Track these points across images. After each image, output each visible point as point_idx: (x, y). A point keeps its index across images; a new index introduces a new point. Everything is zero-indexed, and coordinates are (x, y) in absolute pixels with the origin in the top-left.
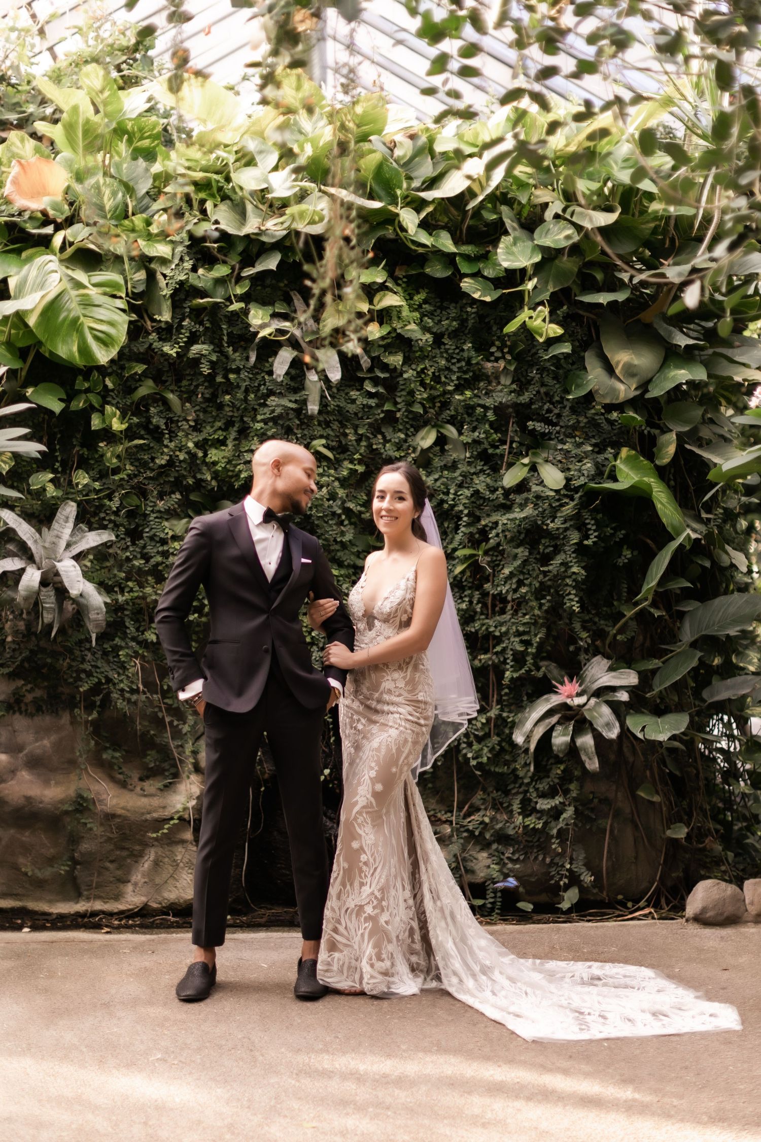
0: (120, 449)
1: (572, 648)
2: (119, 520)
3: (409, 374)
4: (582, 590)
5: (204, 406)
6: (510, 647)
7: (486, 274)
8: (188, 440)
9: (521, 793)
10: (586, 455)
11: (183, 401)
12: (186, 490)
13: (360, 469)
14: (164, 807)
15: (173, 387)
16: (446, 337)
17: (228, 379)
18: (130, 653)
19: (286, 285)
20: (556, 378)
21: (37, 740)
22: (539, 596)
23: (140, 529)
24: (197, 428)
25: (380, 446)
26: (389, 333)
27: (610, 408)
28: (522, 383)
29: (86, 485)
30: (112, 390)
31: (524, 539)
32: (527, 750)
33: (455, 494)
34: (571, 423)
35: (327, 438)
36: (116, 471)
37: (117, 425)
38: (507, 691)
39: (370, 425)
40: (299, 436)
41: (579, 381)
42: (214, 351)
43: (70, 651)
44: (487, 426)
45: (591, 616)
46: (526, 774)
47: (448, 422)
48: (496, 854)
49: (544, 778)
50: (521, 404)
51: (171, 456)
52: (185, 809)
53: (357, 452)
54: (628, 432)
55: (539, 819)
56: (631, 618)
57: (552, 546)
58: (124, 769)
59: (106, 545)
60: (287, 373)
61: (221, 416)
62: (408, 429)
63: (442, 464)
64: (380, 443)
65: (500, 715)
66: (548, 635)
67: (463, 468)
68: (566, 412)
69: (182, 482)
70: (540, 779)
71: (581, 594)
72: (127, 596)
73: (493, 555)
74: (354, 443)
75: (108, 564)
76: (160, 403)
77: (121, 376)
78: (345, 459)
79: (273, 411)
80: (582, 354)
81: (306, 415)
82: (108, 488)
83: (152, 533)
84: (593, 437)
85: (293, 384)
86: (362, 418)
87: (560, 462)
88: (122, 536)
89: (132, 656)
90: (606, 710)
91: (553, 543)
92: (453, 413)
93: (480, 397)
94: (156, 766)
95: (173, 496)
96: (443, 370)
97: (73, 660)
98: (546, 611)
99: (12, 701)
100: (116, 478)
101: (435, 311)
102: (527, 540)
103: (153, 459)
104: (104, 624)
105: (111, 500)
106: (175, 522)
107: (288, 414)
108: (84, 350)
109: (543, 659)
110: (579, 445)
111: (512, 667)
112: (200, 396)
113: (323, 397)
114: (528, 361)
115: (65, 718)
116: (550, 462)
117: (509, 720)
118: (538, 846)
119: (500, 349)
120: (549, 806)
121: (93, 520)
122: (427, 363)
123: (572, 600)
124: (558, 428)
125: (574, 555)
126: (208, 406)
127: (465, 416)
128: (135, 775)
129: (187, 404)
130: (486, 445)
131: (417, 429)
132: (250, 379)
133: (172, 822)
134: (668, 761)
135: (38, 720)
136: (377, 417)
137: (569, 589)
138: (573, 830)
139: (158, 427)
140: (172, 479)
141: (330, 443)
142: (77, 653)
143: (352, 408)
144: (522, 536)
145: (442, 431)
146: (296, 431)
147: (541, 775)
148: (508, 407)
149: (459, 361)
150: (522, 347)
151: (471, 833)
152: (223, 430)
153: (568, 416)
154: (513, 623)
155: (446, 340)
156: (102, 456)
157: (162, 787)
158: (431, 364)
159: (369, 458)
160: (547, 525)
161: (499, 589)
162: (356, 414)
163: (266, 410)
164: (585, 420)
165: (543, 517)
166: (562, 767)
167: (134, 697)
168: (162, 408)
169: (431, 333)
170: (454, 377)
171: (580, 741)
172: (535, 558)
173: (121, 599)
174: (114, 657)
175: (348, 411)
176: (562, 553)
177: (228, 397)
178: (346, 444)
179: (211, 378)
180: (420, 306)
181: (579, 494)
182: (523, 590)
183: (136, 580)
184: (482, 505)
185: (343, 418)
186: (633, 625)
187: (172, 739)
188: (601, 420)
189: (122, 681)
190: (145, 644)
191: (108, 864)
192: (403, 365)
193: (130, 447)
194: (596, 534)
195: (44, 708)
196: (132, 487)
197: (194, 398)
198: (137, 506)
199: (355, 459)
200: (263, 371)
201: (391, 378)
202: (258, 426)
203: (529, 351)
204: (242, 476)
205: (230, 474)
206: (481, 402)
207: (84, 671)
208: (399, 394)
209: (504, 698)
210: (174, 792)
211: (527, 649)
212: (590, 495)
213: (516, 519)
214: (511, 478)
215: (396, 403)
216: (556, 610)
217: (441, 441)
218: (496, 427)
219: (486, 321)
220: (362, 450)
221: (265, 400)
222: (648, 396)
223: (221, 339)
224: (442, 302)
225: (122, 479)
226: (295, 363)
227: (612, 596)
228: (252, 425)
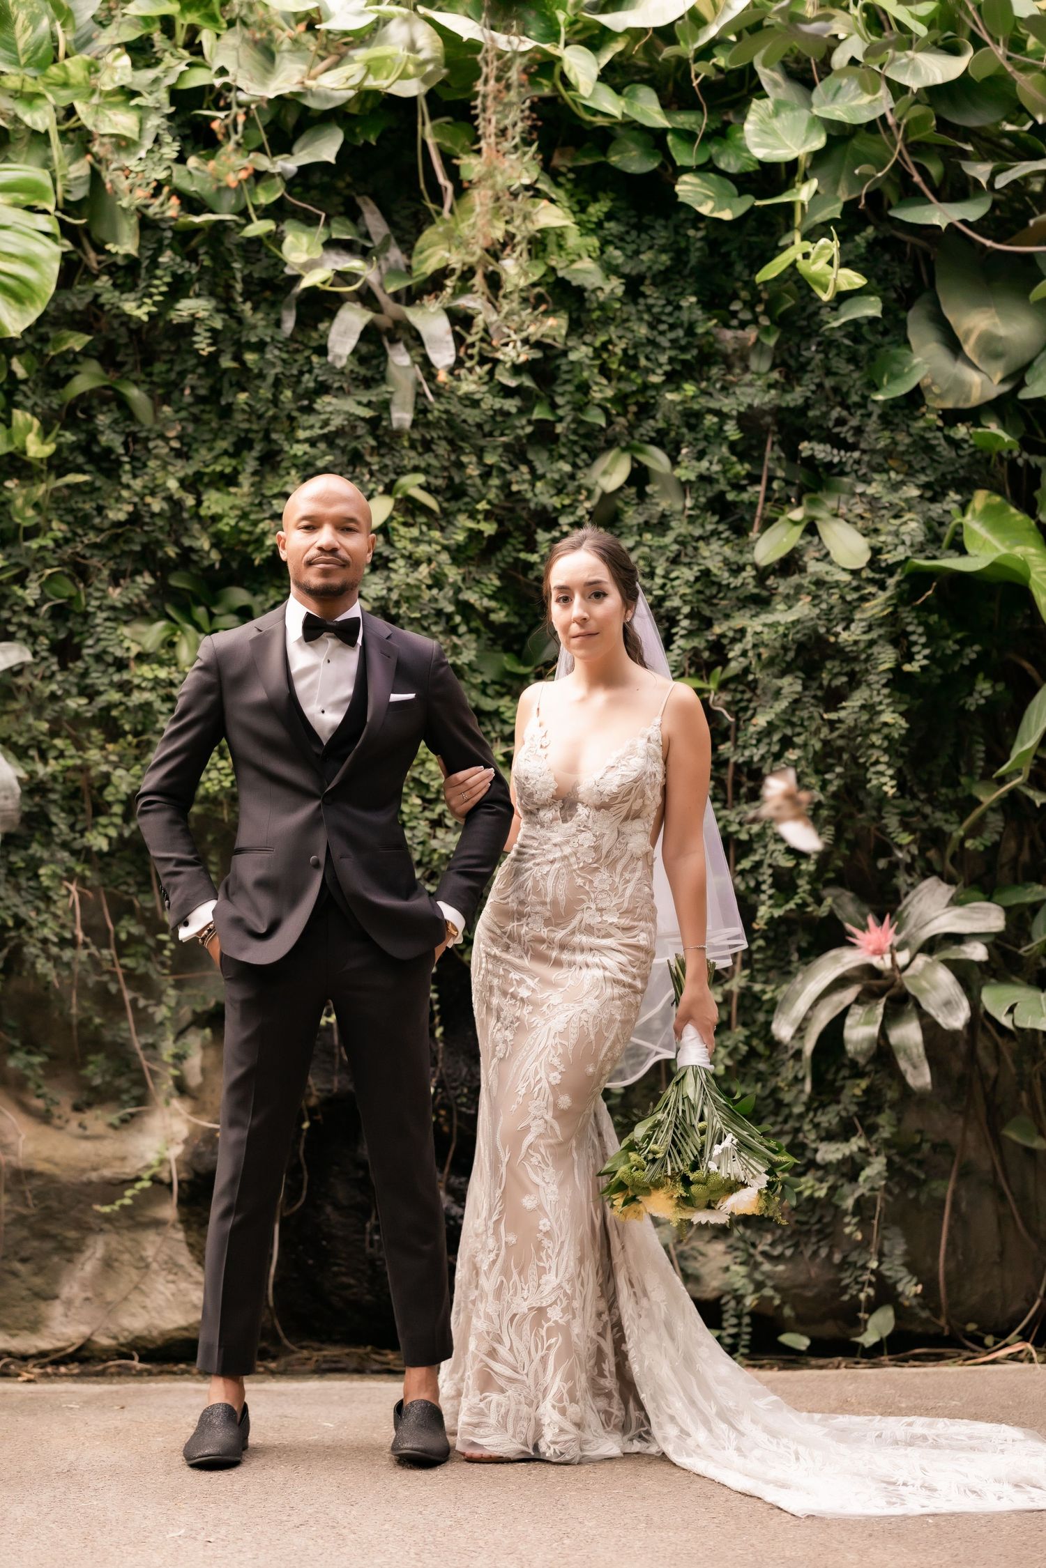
0: (40, 490)
1: (882, 864)
2: (37, 624)
3: (580, 353)
4: (901, 755)
5: (195, 410)
6: (768, 861)
7: (722, 165)
8: (168, 473)
9: (787, 1133)
10: (910, 505)
11: (157, 400)
12: (162, 568)
13: (489, 528)
14: (123, 1159)
15: (137, 375)
16: (648, 282)
17: (243, 363)
18: (60, 871)
19: (349, 186)
20: (853, 359)
22: (821, 767)
23: (76, 640)
24: (183, 452)
25: (525, 486)
26: (544, 277)
27: (952, 417)
28: (788, 368)
30: (25, 382)
31: (794, 660)
32: (798, 1054)
33: (665, 577)
34: (881, 445)
35: (426, 471)
36: (32, 532)
37: (37, 449)
38: (761, 942)
39: (507, 447)
40: (375, 467)
41: (896, 367)
42: (218, 311)
44: (725, 450)
45: (918, 804)
46: (797, 1097)
47: (652, 442)
48: (741, 1245)
49: (829, 1104)
50: (788, 409)
51: (135, 505)
52: (162, 1162)
53: (482, 498)
54: (988, 460)
55: (821, 1180)
56: (991, 809)
57: (846, 674)
58: (45, 1090)
59: (13, 671)
60: (355, 352)
61: (227, 428)
62: (576, 455)
63: (641, 520)
64: (524, 481)
65: (748, 989)
66: (838, 836)
67: (679, 527)
68: (872, 424)
69: (154, 553)
70: (823, 1106)
71: (900, 763)
72: (54, 766)
73: (735, 690)
74: (478, 481)
75: (16, 706)
76: (113, 405)
77: (40, 355)
78: (459, 511)
79: (326, 423)
80: (902, 315)
81: (388, 430)
82: (17, 565)
83: (98, 648)
84: (923, 470)
85: (363, 371)
86: (491, 434)
87: (862, 518)
88: (45, 654)
89: (61, 879)
90: (944, 977)
91: (847, 669)
92: (661, 425)
93: (710, 395)
94: (104, 1083)
95: (139, 579)
96: (642, 345)
98: (835, 795)
100: (34, 544)
101: (628, 233)
102: (800, 662)
103: (100, 510)
104: (17, 817)
105: (24, 587)
106: (140, 627)
107: (354, 428)
109: (828, 883)
110: (895, 487)
111: (771, 897)
112: (187, 392)
113: (420, 395)
114: (801, 328)
116: (842, 516)
117: (766, 997)
118: (819, 1231)
119: (749, 305)
120: (839, 1156)
122: (613, 331)
123: (882, 774)
124: (856, 455)
125: (886, 691)
126: (203, 411)
127: (684, 430)
128: (65, 1100)
129: (165, 408)
130: (723, 485)
131: (594, 455)
132: (284, 361)
133: (139, 1185)
136: (520, 432)
137: (876, 754)
138: (883, 1199)
139: (109, 450)
140: (137, 548)
141: (432, 480)
143: (472, 417)
144: (791, 655)
145: (641, 458)
146: (368, 459)
147: (825, 1098)
148: (764, 414)
149: (672, 327)
150: (789, 303)
152: (231, 456)
153: (875, 431)
155: (647, 289)
157: (116, 1122)
158: (621, 332)
159: (504, 508)
160: (837, 635)
161: (747, 753)
162: (480, 426)
163: (311, 419)
164: (907, 440)
165: (830, 621)
166: (864, 1084)
167: (67, 954)
168: (117, 415)
169: (621, 276)
170: (663, 359)
171: (896, 1035)
172: (815, 697)
173: (42, 770)
174: (29, 879)
175: (464, 421)
176: (864, 687)
177: (243, 397)
178: (462, 483)
179: (211, 361)
180: (600, 224)
181: (897, 578)
182: (793, 755)
183: (68, 737)
184: (715, 597)
185: (457, 435)
186: (996, 821)
187: (138, 1033)
188: (937, 439)
189: (43, 924)
190: (86, 855)
191: (18, 1266)
192: (568, 335)
193: (58, 489)
194: (927, 652)
196: (62, 563)
197: (176, 395)
198: (71, 598)
199: (478, 511)
200: (307, 347)
201: (547, 360)
202: (299, 449)
203: (804, 309)
205: (244, 537)
206: (714, 405)
208: (560, 390)
209: (757, 956)
210: (140, 1131)
211: (798, 864)
212: (917, 580)
213: (778, 623)
214: (769, 547)
215: (554, 406)
216: (853, 793)
217: (640, 477)
218: (742, 451)
219: (723, 250)
220: (492, 495)
221: (312, 401)
222: (1025, 394)
223: (229, 287)
224: (640, 217)
225: (42, 548)
226: (369, 334)
227: (958, 770)
228: (286, 447)
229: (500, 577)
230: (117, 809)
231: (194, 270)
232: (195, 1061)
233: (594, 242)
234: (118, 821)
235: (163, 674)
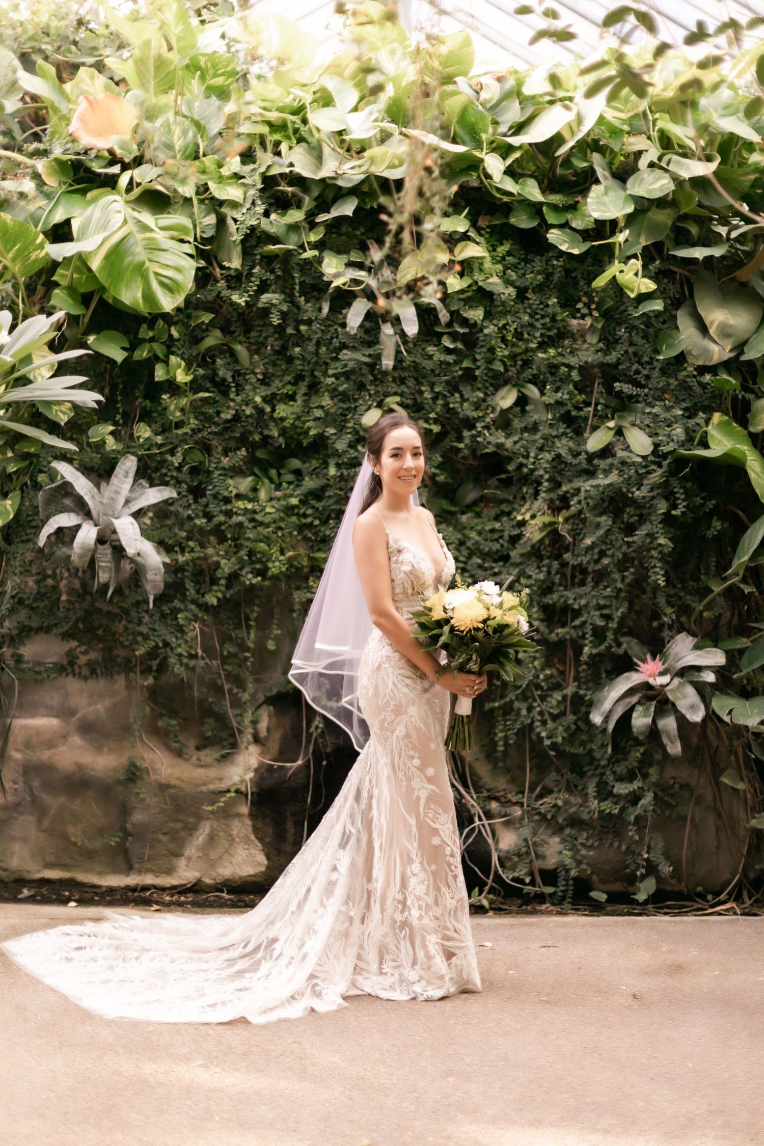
0: (184, 401)
1: (655, 624)
2: (181, 476)
3: (490, 329)
4: (668, 563)
5: (273, 358)
6: (590, 621)
7: (574, 225)
8: (256, 394)
9: (597, 776)
10: (676, 419)
11: (252, 353)
12: (252, 447)
13: (436, 428)
14: (221, 779)
15: (242, 338)
16: (530, 291)
17: (299, 331)
18: (190, 616)
19: (362, 234)
20: (645, 337)
21: (90, 705)
22: (622, 568)
23: (203, 486)
24: (265, 381)
25: (457, 405)
26: (470, 286)
27: (702, 370)
28: (608, 341)
29: (147, 439)
30: (178, 340)
31: (608, 507)
32: (604, 731)
33: (536, 458)
34: (661, 385)
35: (401, 395)
36: (179, 425)
37: (182, 377)
38: (584, 667)
39: (448, 383)
40: (372, 392)
41: (670, 341)
42: (285, 301)
43: (127, 612)
44: (571, 387)
45: (677, 591)
46: (603, 755)
47: (530, 381)
48: (569, 839)
49: (622, 760)
50: (608, 364)
51: (237, 410)
52: (242, 781)
53: (433, 410)
54: (721, 396)
55: (616, 803)
56: (719, 594)
57: (638, 515)
58: (180, 738)
59: (167, 502)
60: (361, 326)
61: (291, 369)
62: (487, 388)
63: (523, 425)
64: (457, 402)
65: (577, 693)
66: (630, 608)
67: (544, 430)
68: (656, 373)
69: (247, 438)
70: (618, 761)
71: (667, 567)
72: (188, 556)
73: (574, 523)
74: (430, 401)
75: (169, 522)
76: (227, 355)
77: (186, 326)
78: (420, 418)
79: (345, 366)
80: (674, 312)
81: (380, 370)
82: (171, 443)
83: (215, 491)
84: (684, 400)
85: (367, 337)
86: (439, 375)
87: (648, 426)
88: (185, 493)
89: (191, 620)
90: (690, 691)
91: (638, 512)
92: (535, 372)
93: (564, 356)
94: (213, 735)
95: (238, 452)
96: (526, 326)
97: (130, 622)
98: (629, 585)
99: (65, 662)
100: (180, 432)
101: (519, 263)
102: (611, 508)
103: (218, 413)
104: (162, 586)
105: (173, 455)
106: (239, 480)
107: (360, 369)
108: (149, 297)
109: (624, 634)
110: (668, 409)
111: (591, 642)
112: (269, 348)
113: (398, 352)
114: (616, 319)
115: (120, 682)
116: (637, 426)
117: (587, 698)
118: (614, 832)
119: (587, 305)
120: (627, 791)
121: (154, 475)
122: (509, 318)
123: (657, 573)
124: (646, 390)
125: (660, 526)
126: (278, 359)
127: (548, 375)
128: (192, 743)
129: (256, 357)
130: (570, 407)
131: (497, 388)
132: (322, 331)
133: (228, 795)
134: (754, 746)
135: (91, 683)
136: (455, 374)
137: (654, 562)
138: (652, 816)
139: (224, 380)
140: (238, 435)
141: (404, 400)
142: (134, 614)
143: (428, 365)
144: (606, 504)
145: (523, 390)
146: (369, 387)
147: (619, 757)
148: (593, 366)
149: (543, 317)
150: (610, 303)
151: (543, 816)
152: (292, 384)
153: (657, 378)
154: (594, 596)
155: (530, 295)
156: (165, 409)
157: (219, 758)
158: (514, 319)
159: (445, 417)
160: (633, 493)
161: (579, 559)
162: (433, 371)
163: (338, 364)
164: (676, 383)
165: (629, 485)
166: (642, 750)
167: (192, 663)
168: (229, 360)
169: (515, 287)
170: (538, 334)
171: (661, 724)
172: (619, 528)
173: (181, 559)
174: (172, 620)
175: (424, 368)
176: (648, 523)
177: (297, 350)
178: (422, 402)
179: (281, 329)
180: (503, 258)
181: (668, 461)
182: (606, 561)
183: (197, 540)
184: (563, 470)
185: (419, 374)
186: (721, 601)
187: (231, 707)
188: (693, 382)
189: (179, 646)
190: (205, 607)
191: (162, 837)
192: (483, 320)
193: (194, 400)
194: (685, 504)
195: (98, 671)
196: (196, 443)
197: (262, 350)
198: (201, 463)
199: (430, 418)
200: (336, 323)
201: (471, 333)
202: (330, 380)
203: (618, 308)
204: (311, 433)
205: (298, 430)
206: (565, 361)
207: (141, 634)
208: (478, 351)
209: (582, 675)
210: (232, 763)
211: (607, 624)
212: (680, 463)
213: (600, 485)
214: (595, 442)
216: (640, 583)
217: (522, 401)
218: (581, 387)
219: (573, 275)
220: (438, 409)
221: (338, 354)
222: (744, 358)
223: (293, 289)
224: (526, 254)
225: (186, 434)
226: (370, 316)
227: (699, 570)
228: (322, 379)
229: (442, 456)
230: (223, 582)
231: (272, 277)
232: (263, 725)
233: (500, 267)
234: (223, 588)
235: (250, 506)
